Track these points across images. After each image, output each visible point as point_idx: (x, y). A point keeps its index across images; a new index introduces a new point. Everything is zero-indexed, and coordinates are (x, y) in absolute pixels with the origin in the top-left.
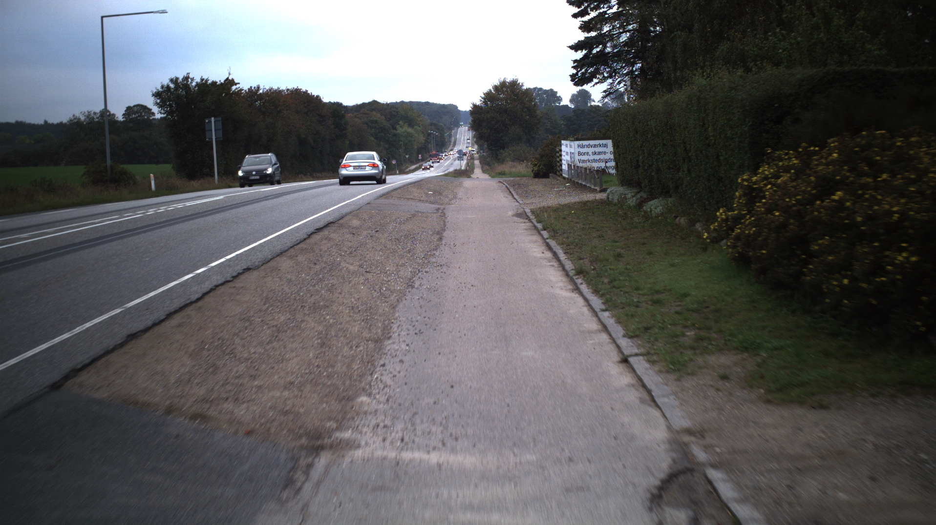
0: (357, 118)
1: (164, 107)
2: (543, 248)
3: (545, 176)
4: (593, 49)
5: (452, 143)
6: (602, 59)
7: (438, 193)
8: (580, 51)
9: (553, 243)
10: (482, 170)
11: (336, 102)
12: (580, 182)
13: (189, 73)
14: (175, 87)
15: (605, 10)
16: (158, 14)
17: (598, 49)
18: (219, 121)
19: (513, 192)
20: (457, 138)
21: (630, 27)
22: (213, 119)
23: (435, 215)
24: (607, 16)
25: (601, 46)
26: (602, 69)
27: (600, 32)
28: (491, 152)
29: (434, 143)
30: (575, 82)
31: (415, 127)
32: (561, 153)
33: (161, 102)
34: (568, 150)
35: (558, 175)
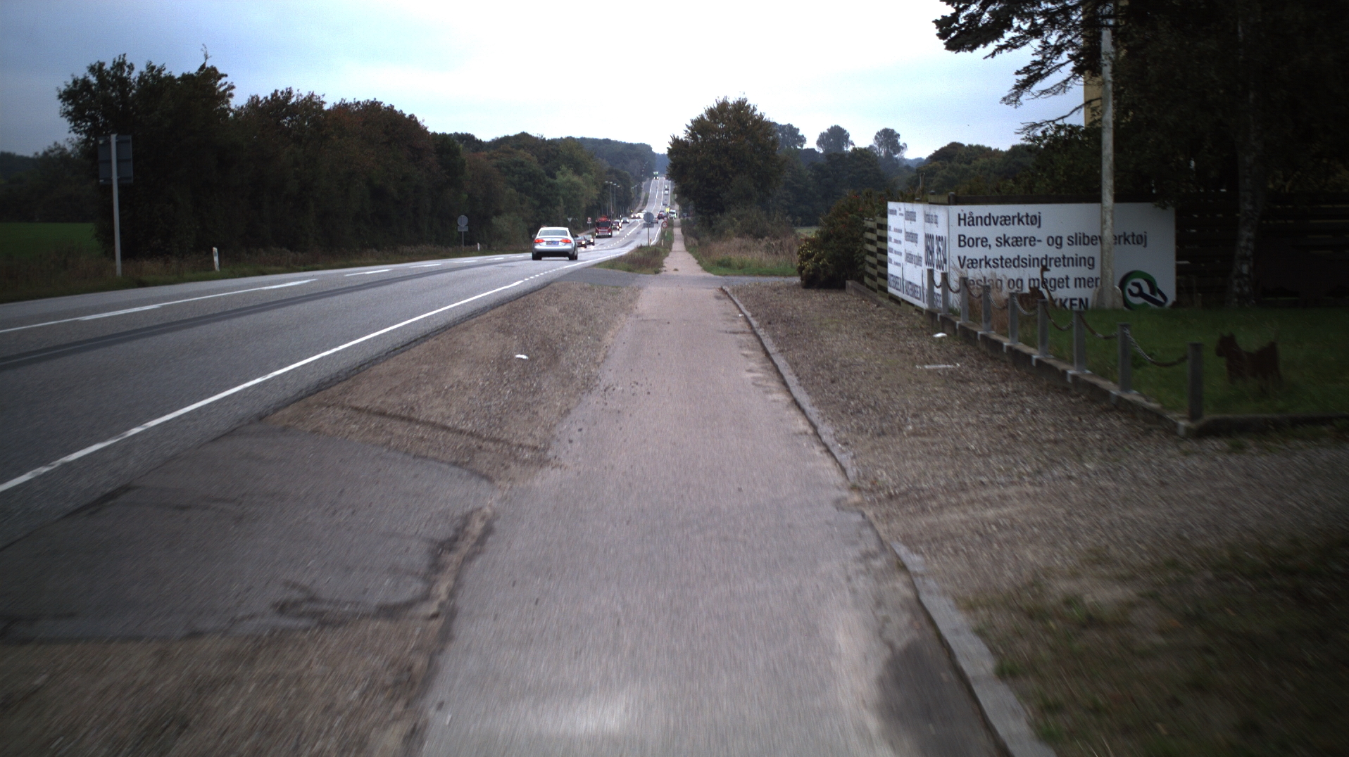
0: (495, 158)
1: (80, 119)
5: (642, 201)
10: (685, 244)
13: (123, 57)
14: (98, 82)
20: (648, 193)
22: (113, 137)
28: (700, 216)
29: (613, 200)
30: (949, 40)
31: (584, 174)
32: (884, 235)
33: (74, 110)
34: (919, 227)
35: (868, 286)
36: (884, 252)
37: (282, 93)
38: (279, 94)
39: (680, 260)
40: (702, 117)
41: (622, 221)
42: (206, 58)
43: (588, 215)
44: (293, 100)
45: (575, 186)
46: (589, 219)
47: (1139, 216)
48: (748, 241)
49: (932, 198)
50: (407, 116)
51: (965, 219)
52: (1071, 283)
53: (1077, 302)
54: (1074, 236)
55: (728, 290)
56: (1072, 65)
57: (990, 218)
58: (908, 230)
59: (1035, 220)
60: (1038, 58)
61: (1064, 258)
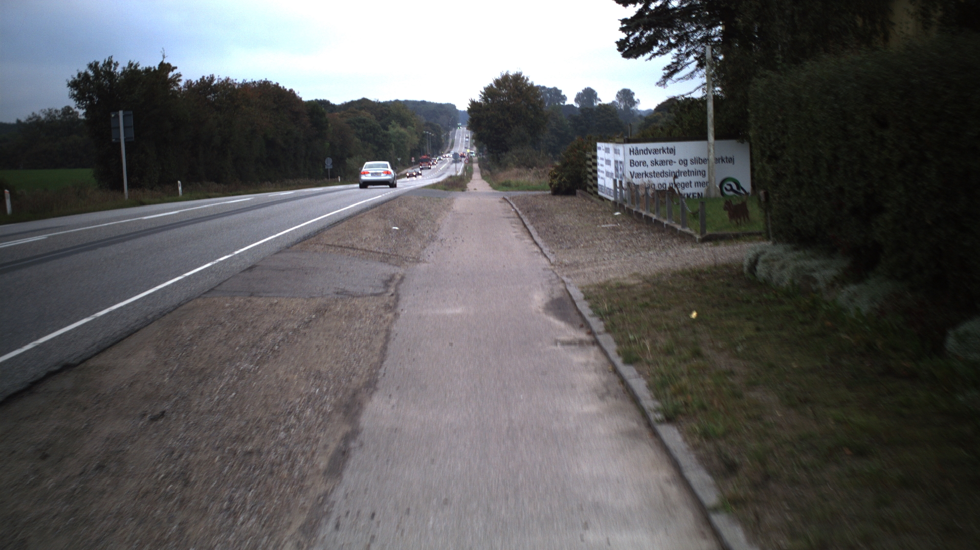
0: (344, 117)
1: (82, 100)
3: (570, 192)
5: (449, 145)
14: (95, 75)
18: (130, 115)
19: (531, 228)
20: (454, 139)
22: (121, 113)
26: (665, 32)
28: (491, 155)
29: (429, 144)
30: (624, 53)
31: (409, 127)
32: (595, 162)
33: (78, 94)
34: (611, 156)
35: (589, 193)
36: (596, 171)
37: (207, 78)
38: (205, 78)
39: (478, 183)
40: (491, 85)
41: (438, 158)
42: (164, 57)
43: (412, 155)
44: (215, 82)
45: (402, 135)
46: (413, 158)
47: (729, 147)
48: (523, 170)
49: (617, 140)
50: (288, 90)
51: (633, 152)
52: (693, 184)
53: (697, 195)
54: (694, 159)
55: (507, 198)
56: (696, 62)
57: (647, 150)
58: (607, 159)
59: (672, 151)
60: (675, 60)
61: (688, 171)
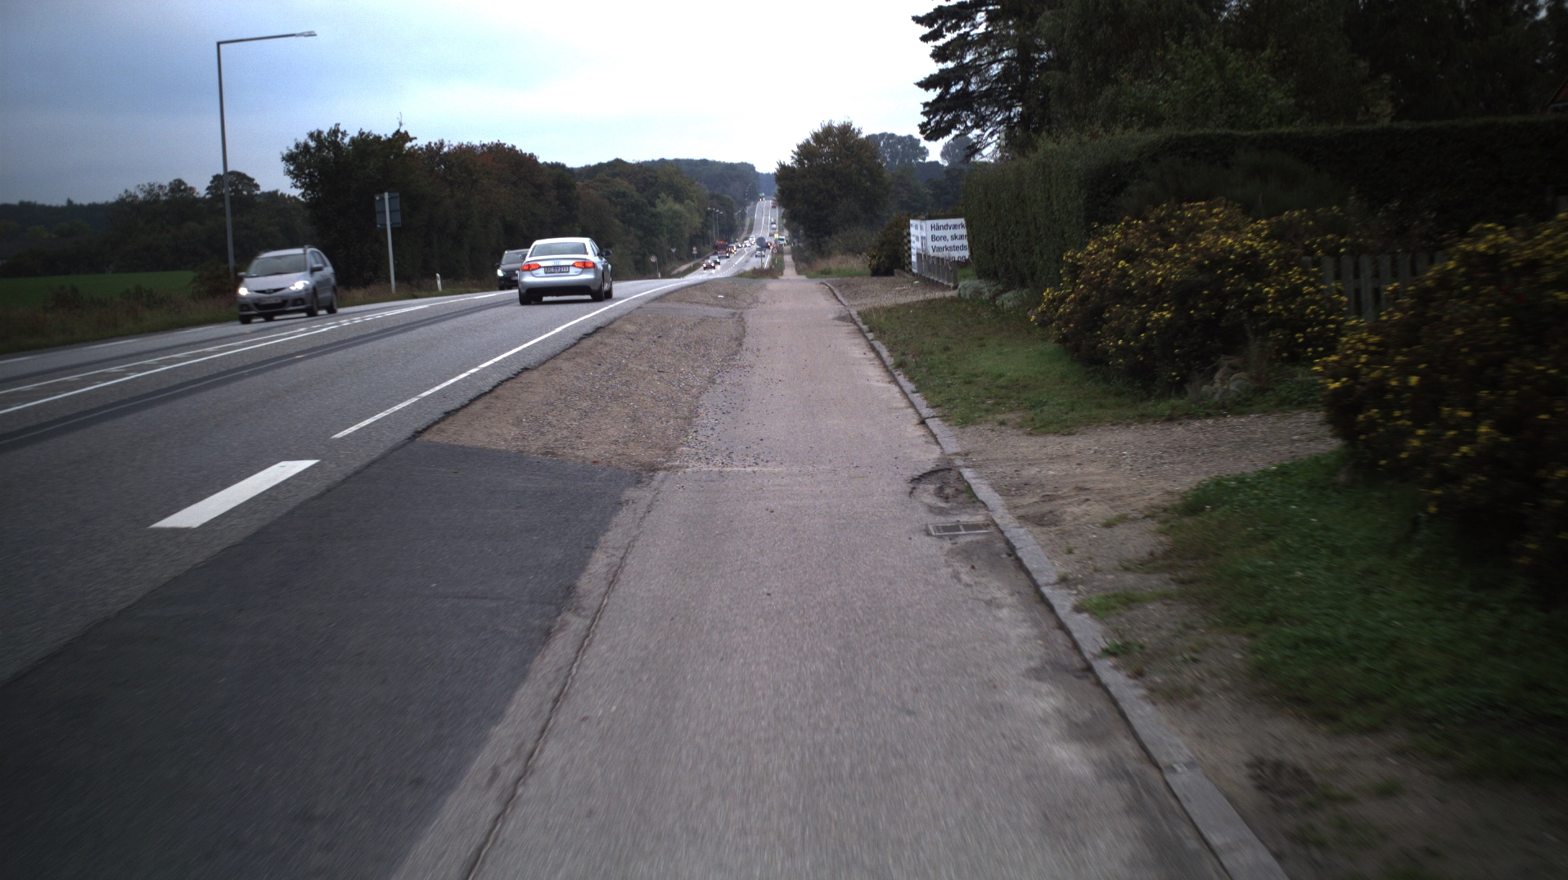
0: (592, 188)
1: (300, 177)
2: (866, 350)
3: (888, 272)
4: (951, 86)
5: (746, 228)
6: (965, 101)
7: (731, 296)
8: (932, 90)
9: (877, 344)
11: (554, 162)
12: (932, 278)
13: (339, 124)
14: (317, 146)
15: (967, 29)
16: (303, 38)
17: (959, 87)
18: (396, 197)
19: (838, 294)
20: (754, 220)
21: (1005, 54)
22: (386, 195)
23: (730, 320)
24: (969, 38)
25: (962, 82)
26: (963, 115)
27: (961, 61)
29: (716, 227)
31: (686, 202)
32: (909, 239)
33: (295, 170)
34: (918, 233)
35: (902, 269)
36: (909, 248)
40: (808, 141)
42: (401, 124)
44: (445, 149)
45: (676, 215)
46: (694, 248)
49: (922, 216)
51: (934, 227)
57: (946, 226)
58: (916, 235)
